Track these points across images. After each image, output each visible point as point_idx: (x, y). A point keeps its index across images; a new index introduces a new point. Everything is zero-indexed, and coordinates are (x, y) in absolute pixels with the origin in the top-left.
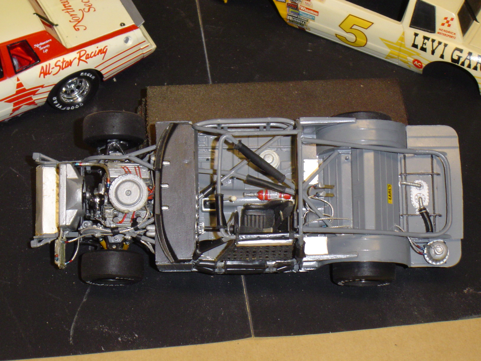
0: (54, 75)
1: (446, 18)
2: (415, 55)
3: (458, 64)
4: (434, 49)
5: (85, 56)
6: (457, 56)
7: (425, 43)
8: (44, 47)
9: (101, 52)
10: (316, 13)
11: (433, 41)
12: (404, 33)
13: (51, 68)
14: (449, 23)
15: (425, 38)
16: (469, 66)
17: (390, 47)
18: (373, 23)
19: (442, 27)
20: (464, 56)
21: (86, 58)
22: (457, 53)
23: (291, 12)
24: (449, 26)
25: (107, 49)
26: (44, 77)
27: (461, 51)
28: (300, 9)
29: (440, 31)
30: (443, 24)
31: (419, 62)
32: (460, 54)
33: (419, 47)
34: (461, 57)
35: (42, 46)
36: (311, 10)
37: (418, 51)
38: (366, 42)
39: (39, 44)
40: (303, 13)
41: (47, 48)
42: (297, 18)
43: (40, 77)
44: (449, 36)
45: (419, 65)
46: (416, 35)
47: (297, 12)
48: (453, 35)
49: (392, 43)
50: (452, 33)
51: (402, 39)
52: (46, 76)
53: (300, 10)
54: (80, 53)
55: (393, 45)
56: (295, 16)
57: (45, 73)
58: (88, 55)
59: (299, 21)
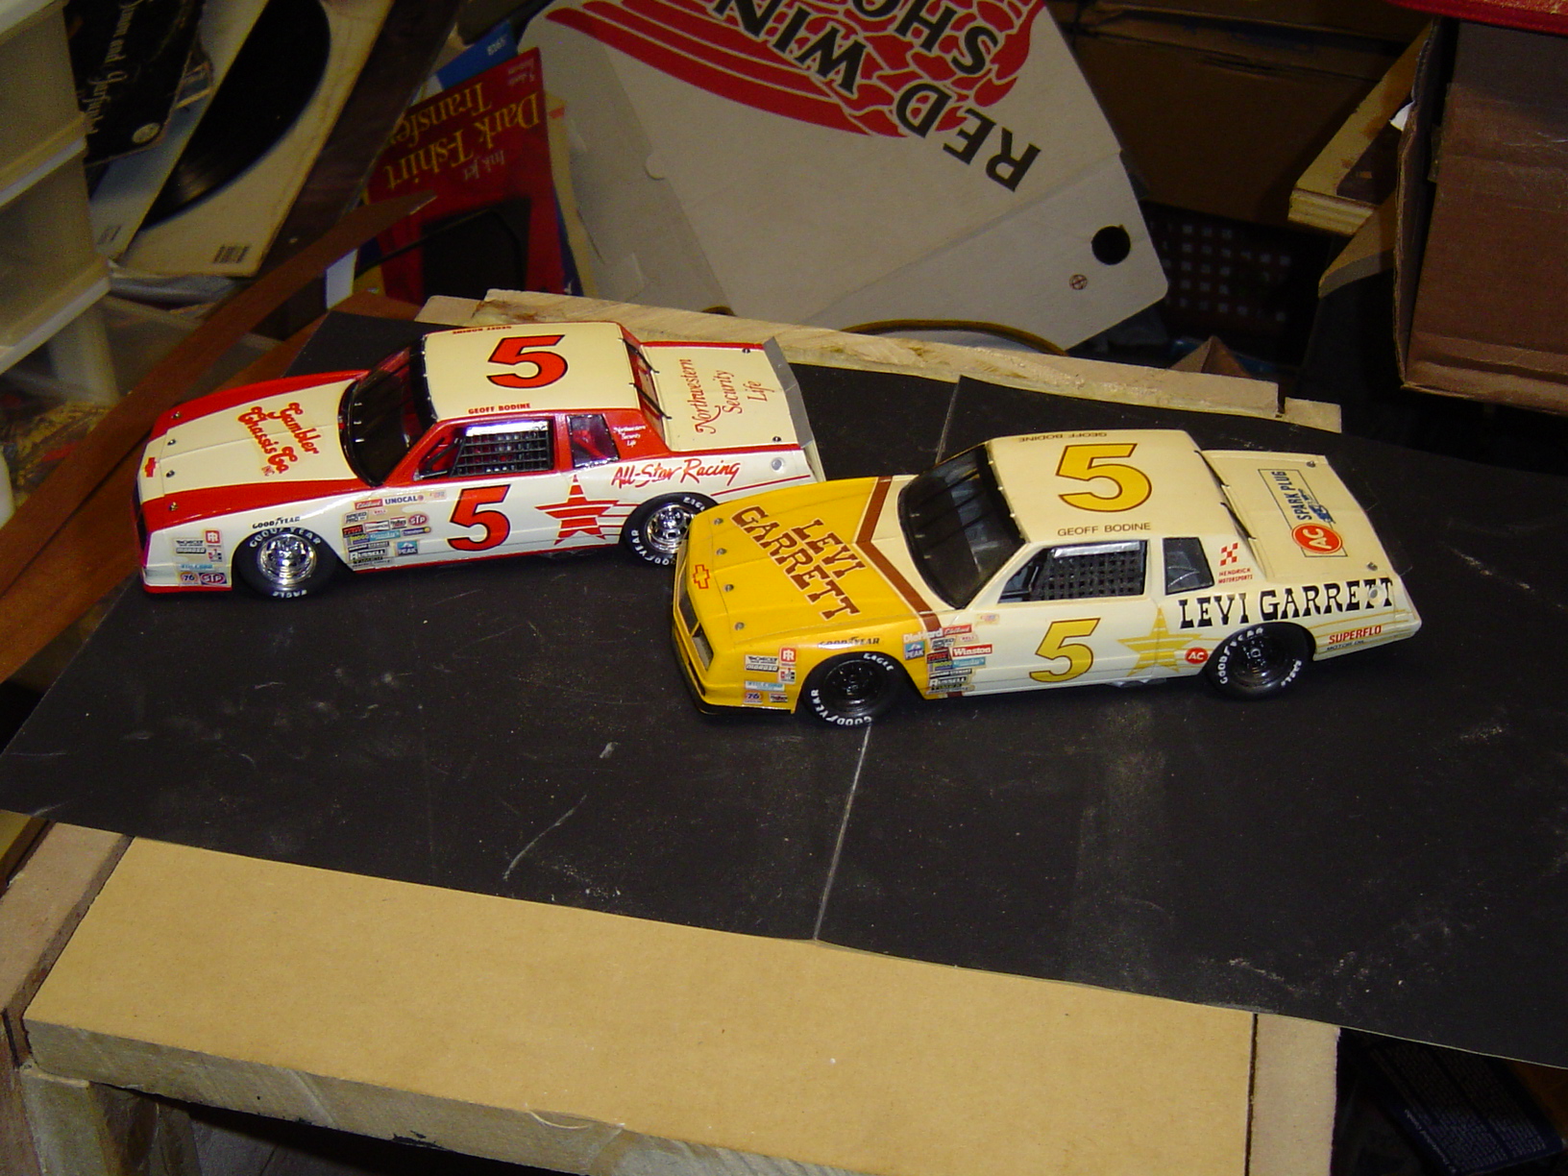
0: (637, 486)
1: (1224, 550)
2: (1189, 641)
3: (1276, 618)
4: (1225, 612)
5: (697, 469)
6: (1271, 604)
7: (1204, 609)
8: (631, 437)
9: (726, 470)
10: (985, 650)
11: (1218, 599)
12: (1160, 611)
13: (634, 473)
14: (1234, 555)
15: (1202, 601)
16: (1296, 614)
17: (1137, 649)
18: (1099, 619)
19: (1225, 568)
20: (1281, 598)
21: (698, 474)
22: (1268, 600)
23: (937, 669)
24: (1234, 560)
25: (738, 469)
26: (620, 487)
27: (1272, 593)
28: (954, 655)
29: (1223, 577)
30: (1223, 563)
31: (1197, 650)
32: (1274, 601)
33: (1196, 623)
34: (1278, 604)
35: (627, 433)
36: (976, 647)
37: (1196, 629)
38: (1090, 661)
39: (622, 427)
40: (960, 660)
41: (634, 439)
42: (949, 675)
43: (613, 483)
44: (1240, 578)
45: (1201, 656)
46: (1184, 603)
47: (949, 663)
48: (1247, 574)
49: (1144, 639)
50: (1243, 571)
51: (1160, 622)
52: (623, 486)
53: (954, 658)
54: (690, 461)
55: (1147, 642)
56: (944, 674)
57: (623, 479)
58: (703, 468)
59: (954, 681)
